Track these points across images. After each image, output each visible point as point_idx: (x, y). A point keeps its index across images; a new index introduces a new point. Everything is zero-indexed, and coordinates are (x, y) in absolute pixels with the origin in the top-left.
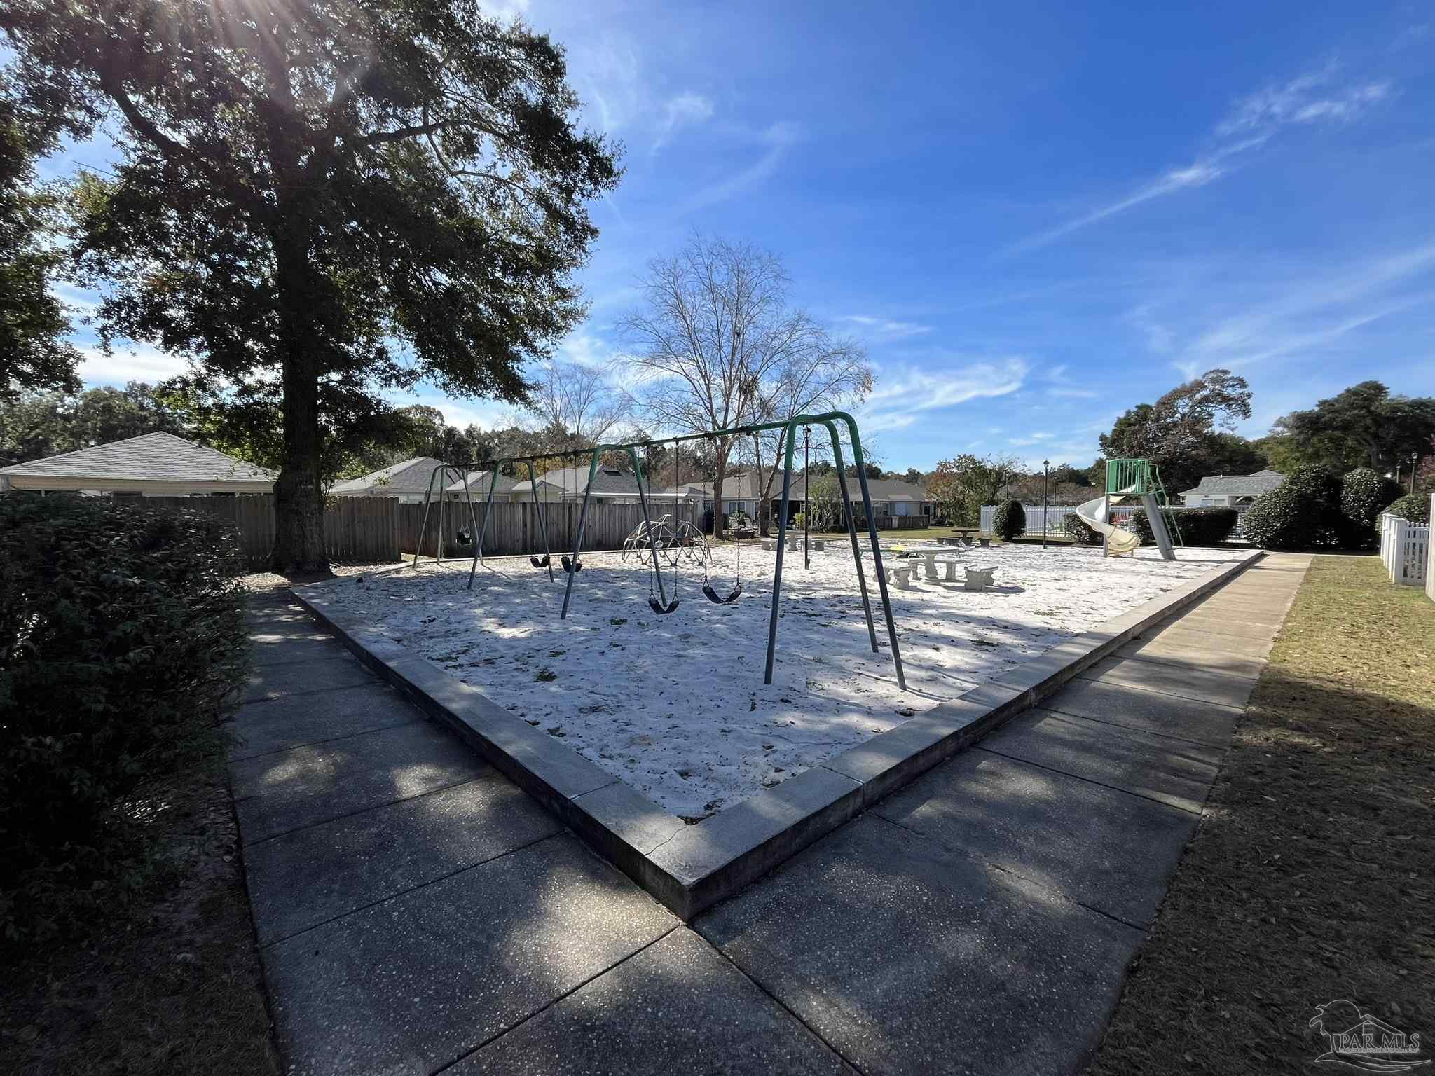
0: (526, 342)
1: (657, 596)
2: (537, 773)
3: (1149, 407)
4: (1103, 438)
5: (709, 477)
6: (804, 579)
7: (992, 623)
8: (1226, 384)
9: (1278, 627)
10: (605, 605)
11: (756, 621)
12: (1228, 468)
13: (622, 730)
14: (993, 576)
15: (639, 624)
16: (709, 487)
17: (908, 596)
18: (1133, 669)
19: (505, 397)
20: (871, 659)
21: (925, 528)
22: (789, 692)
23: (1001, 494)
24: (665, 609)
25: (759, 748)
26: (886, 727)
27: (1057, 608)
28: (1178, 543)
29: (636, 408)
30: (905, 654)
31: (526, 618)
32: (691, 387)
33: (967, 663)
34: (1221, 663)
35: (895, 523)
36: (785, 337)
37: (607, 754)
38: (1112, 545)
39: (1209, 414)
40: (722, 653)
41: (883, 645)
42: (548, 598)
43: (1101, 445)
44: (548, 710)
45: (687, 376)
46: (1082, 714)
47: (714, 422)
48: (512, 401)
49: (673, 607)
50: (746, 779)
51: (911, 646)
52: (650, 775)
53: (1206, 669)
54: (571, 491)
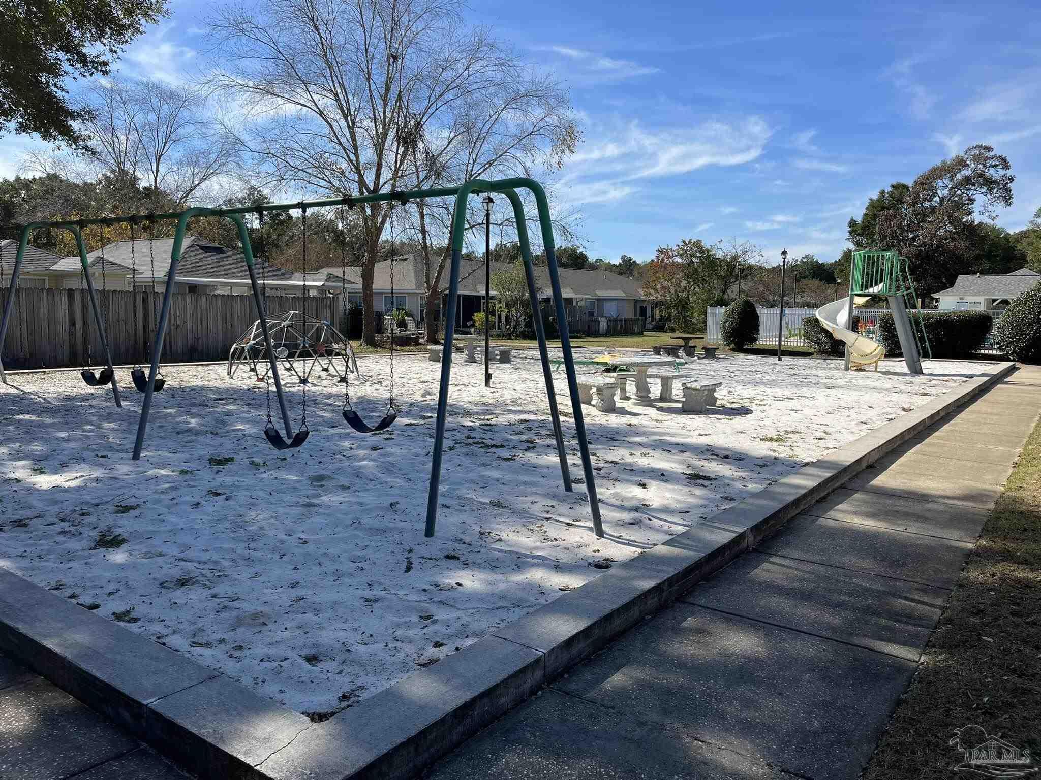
0: (71, 48)
1: (279, 426)
2: (98, 675)
3: (905, 187)
4: (853, 223)
5: (356, 261)
6: (484, 400)
7: (711, 452)
8: (989, 163)
9: (1020, 450)
10: (201, 438)
11: (416, 455)
12: (986, 265)
13: (225, 607)
14: (716, 394)
15: (252, 463)
16: (354, 274)
17: (614, 420)
18: (865, 502)
19: (36, 129)
20: (562, 500)
21: (640, 334)
22: (458, 545)
23: (733, 291)
24: (289, 442)
25: (415, 619)
26: (575, 582)
27: (787, 432)
28: (926, 355)
29: (246, 155)
30: (604, 491)
31: (79, 459)
32: (327, 130)
33: (679, 501)
34: (958, 492)
35: (603, 327)
36: (460, 67)
37: (202, 641)
38: (855, 357)
39: (969, 199)
40: (369, 498)
41: (579, 481)
42: (113, 430)
43: (850, 232)
44: (112, 587)
45: (321, 113)
46: (804, 557)
47: (362, 183)
48: (46, 136)
49: (299, 439)
50: (395, 659)
51: (611, 482)
52: (265, 664)
53: (942, 500)
54: (146, 274)
